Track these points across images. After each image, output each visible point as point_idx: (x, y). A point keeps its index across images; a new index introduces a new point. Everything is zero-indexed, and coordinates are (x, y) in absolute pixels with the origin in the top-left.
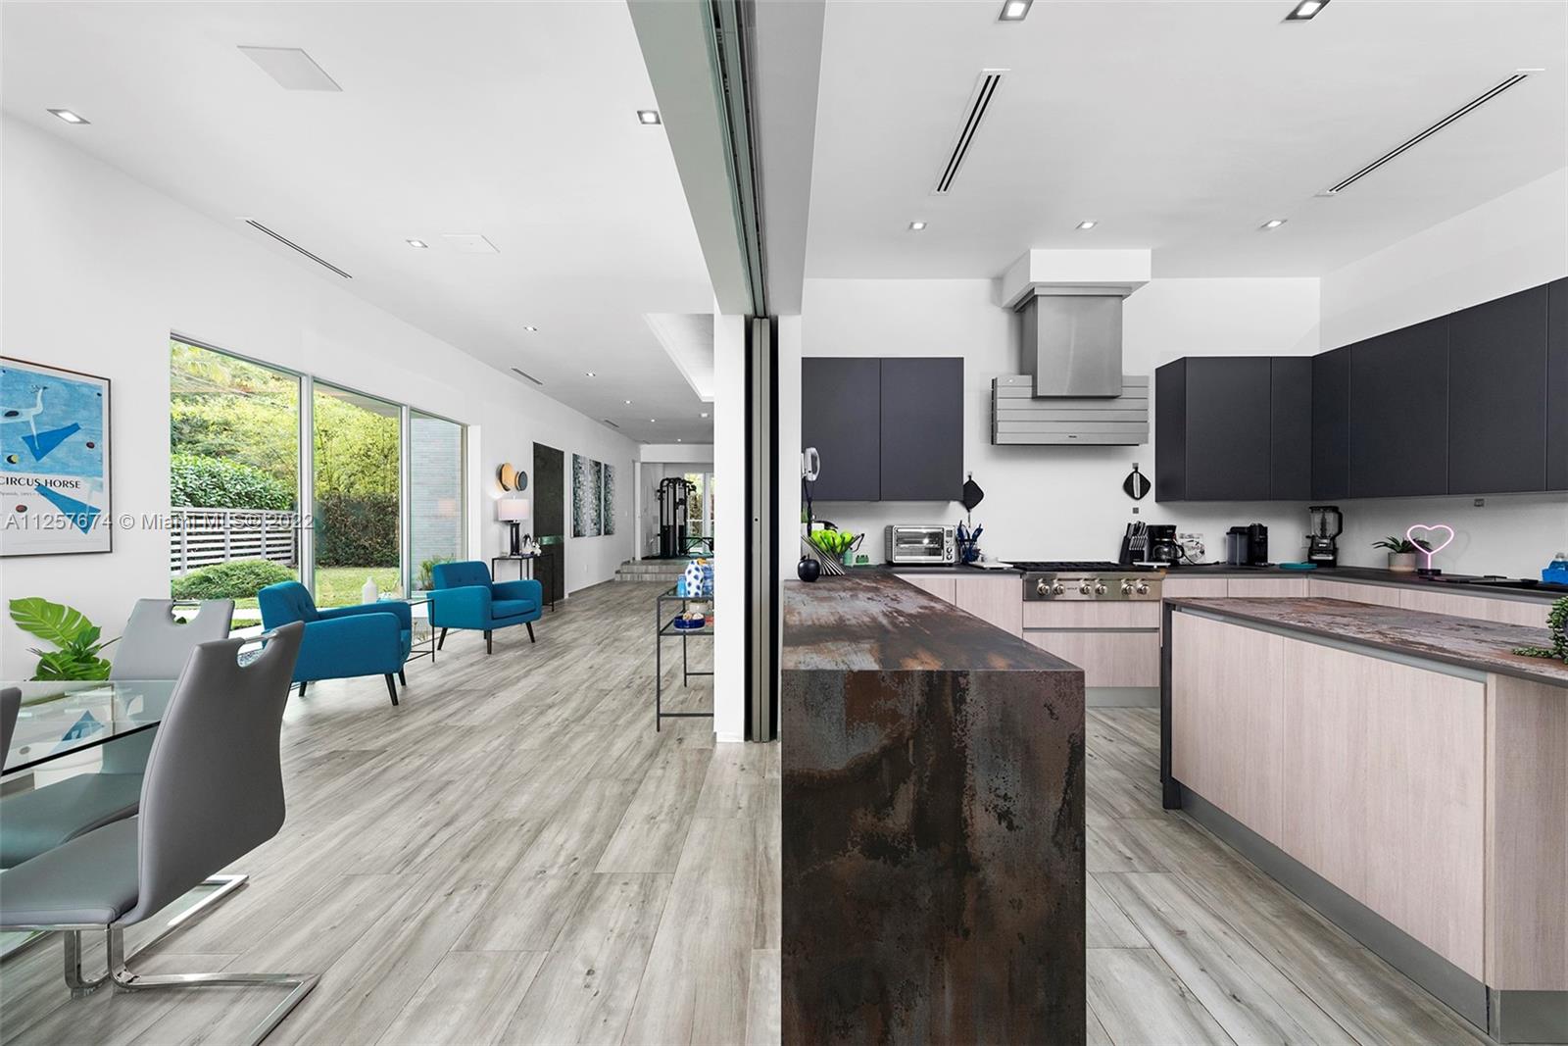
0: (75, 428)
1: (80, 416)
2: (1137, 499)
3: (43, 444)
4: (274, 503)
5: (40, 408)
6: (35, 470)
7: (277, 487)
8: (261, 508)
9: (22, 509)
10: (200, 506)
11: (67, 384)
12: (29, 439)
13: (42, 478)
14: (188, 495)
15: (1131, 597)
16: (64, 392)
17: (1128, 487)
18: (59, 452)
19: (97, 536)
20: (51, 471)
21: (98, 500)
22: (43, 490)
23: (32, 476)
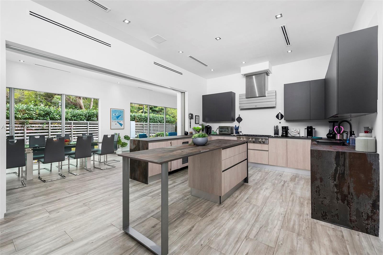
0: (121, 115)
1: (121, 114)
2: (280, 120)
3: (118, 117)
4: (172, 122)
5: (117, 114)
6: (117, 120)
7: (172, 119)
8: (170, 123)
9: (116, 124)
10: (161, 123)
11: (120, 111)
12: (117, 117)
13: (118, 121)
14: (159, 121)
15: (261, 143)
16: (120, 112)
17: (277, 117)
18: (119, 118)
19: (122, 127)
20: (118, 120)
21: (123, 123)
22: (118, 122)
23: (117, 121)
